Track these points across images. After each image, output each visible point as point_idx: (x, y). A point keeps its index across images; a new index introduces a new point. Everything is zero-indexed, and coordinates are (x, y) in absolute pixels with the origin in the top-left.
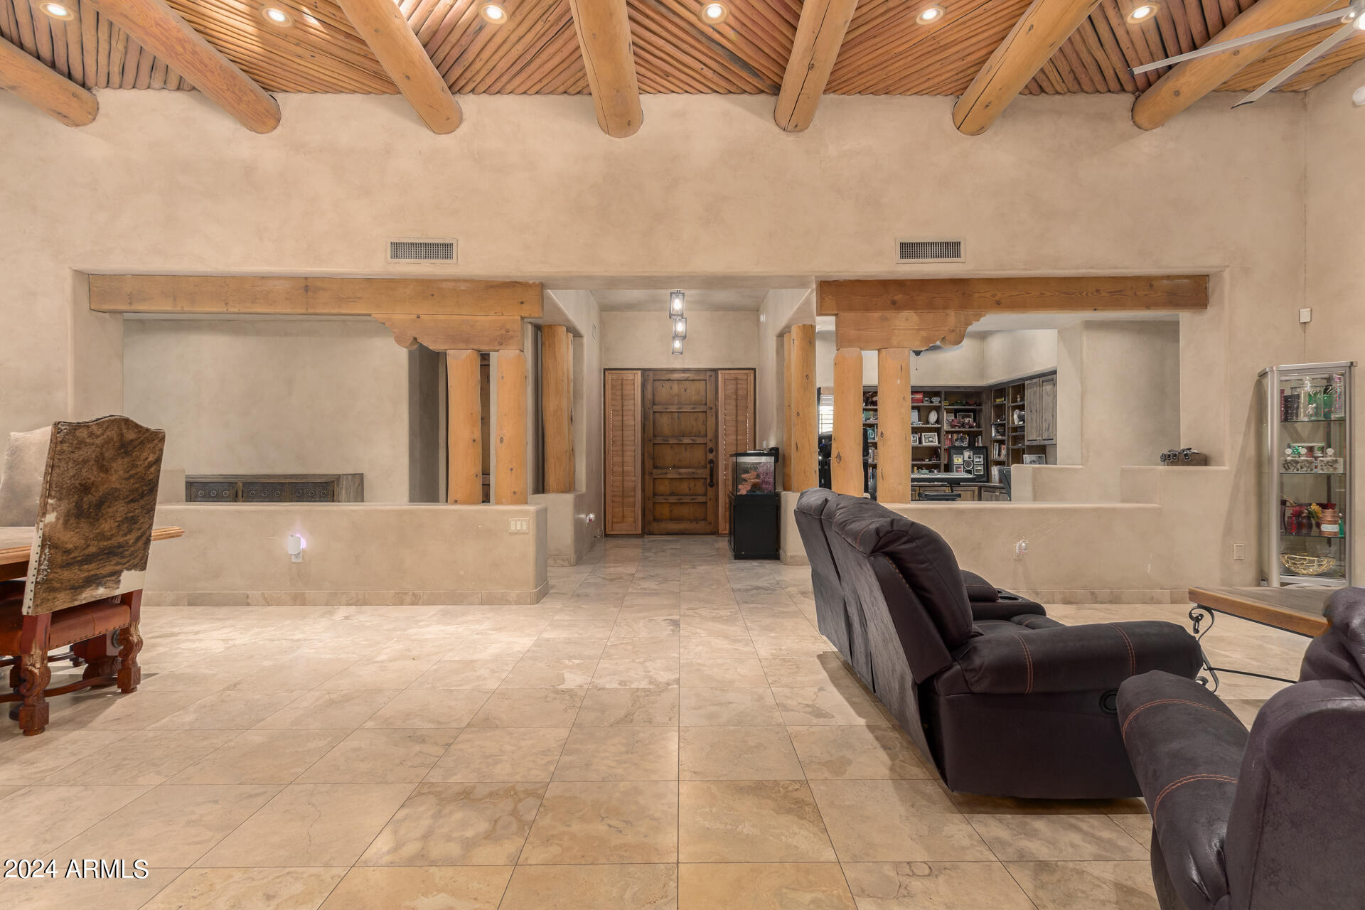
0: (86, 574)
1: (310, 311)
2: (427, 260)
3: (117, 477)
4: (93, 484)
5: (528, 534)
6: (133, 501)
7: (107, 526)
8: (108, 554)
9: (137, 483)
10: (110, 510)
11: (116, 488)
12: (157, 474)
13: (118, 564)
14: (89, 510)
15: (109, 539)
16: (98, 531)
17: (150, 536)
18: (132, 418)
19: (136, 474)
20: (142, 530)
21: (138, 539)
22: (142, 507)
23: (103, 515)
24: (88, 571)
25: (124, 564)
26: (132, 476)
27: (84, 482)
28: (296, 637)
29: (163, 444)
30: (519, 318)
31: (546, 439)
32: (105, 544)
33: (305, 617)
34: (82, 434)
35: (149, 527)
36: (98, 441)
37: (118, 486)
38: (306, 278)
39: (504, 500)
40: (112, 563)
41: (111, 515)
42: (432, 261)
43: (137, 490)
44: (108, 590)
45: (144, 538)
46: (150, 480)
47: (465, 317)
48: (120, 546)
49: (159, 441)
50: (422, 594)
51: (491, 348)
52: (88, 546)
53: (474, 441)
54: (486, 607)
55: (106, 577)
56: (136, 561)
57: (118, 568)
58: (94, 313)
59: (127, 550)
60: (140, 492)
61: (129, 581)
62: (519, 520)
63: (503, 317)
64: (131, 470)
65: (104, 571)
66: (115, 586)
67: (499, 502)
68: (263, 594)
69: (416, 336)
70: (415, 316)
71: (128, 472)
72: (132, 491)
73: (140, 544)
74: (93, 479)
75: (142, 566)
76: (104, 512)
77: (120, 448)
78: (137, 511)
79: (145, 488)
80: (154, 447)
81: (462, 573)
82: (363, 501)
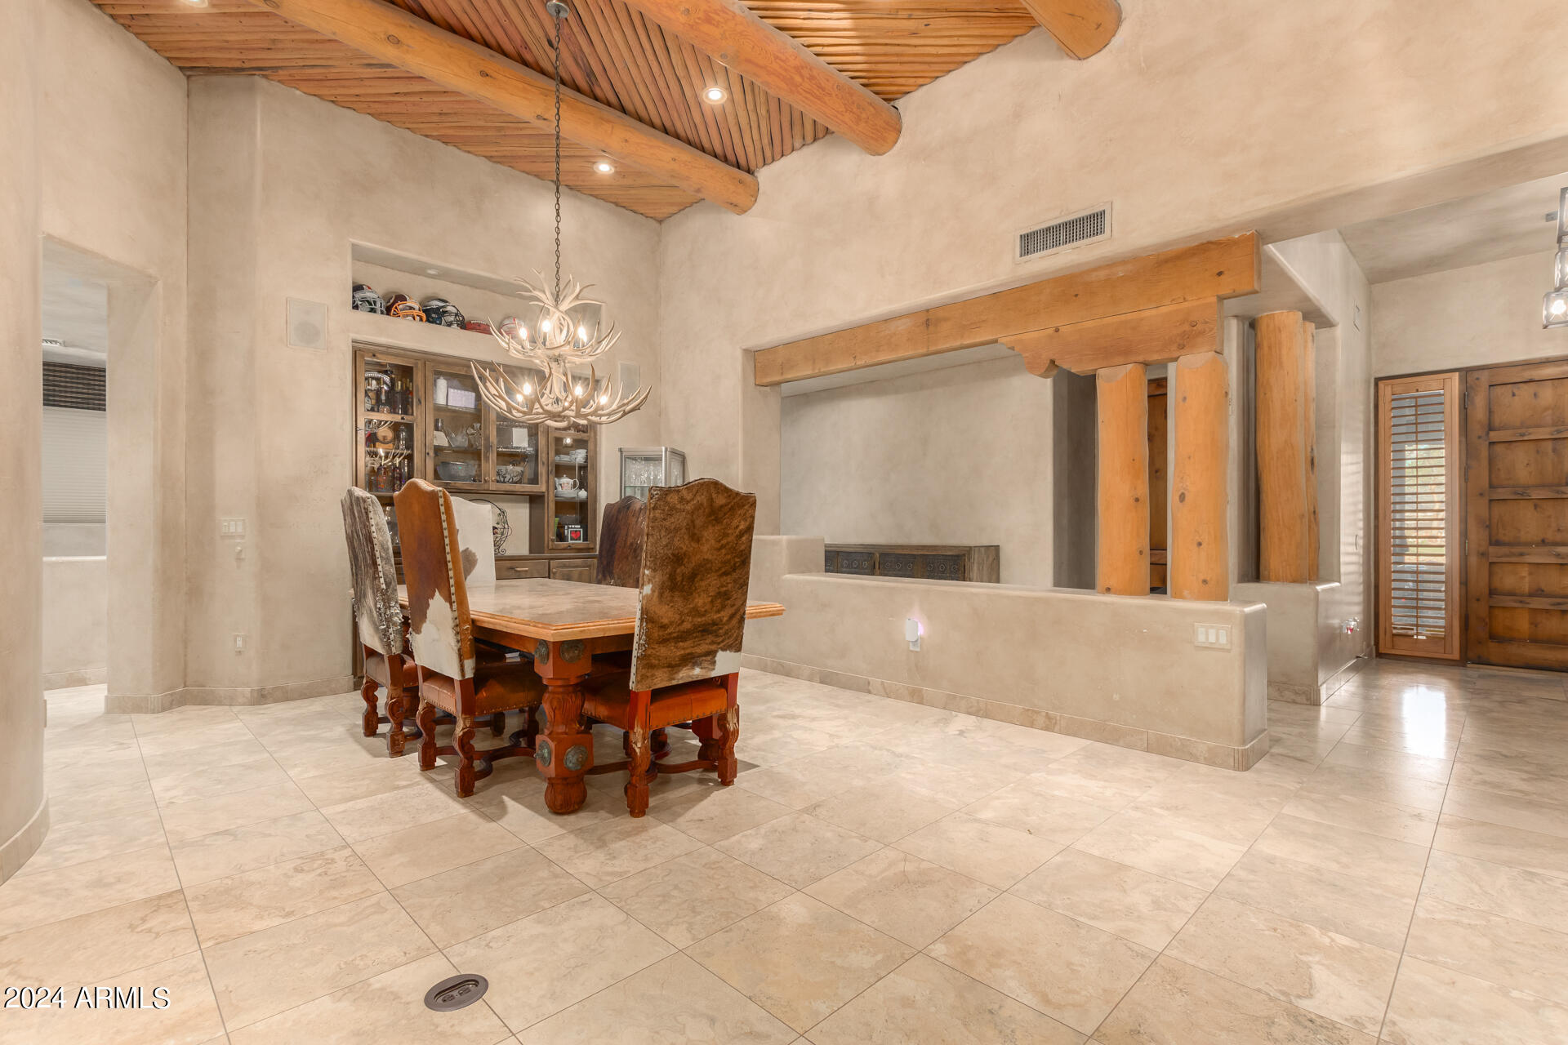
0: (682, 652)
1: (933, 349)
2: (1069, 246)
3: (708, 546)
4: (685, 554)
5: (1228, 651)
6: (726, 574)
7: (701, 601)
8: (703, 631)
9: (728, 554)
10: (703, 584)
11: (707, 560)
12: (749, 544)
13: (713, 643)
14: (682, 582)
15: (704, 615)
16: (691, 606)
17: (744, 613)
18: (721, 481)
19: (728, 543)
20: (735, 608)
21: (732, 617)
22: (735, 581)
23: (696, 589)
24: (684, 649)
25: (719, 644)
26: (722, 547)
27: (677, 551)
28: (900, 750)
29: (755, 510)
30: (1214, 299)
31: (1263, 496)
32: (699, 620)
33: (917, 722)
34: (673, 499)
35: (742, 604)
36: (689, 507)
37: (710, 557)
38: (928, 311)
39: (1186, 593)
40: (707, 641)
41: (704, 588)
42: (1075, 244)
43: (729, 561)
44: (704, 670)
45: (738, 616)
46: (742, 551)
47: (1123, 317)
48: (714, 623)
49: (750, 507)
50: (1058, 718)
51: (1166, 355)
52: (683, 622)
53: (1137, 500)
54: (1155, 757)
55: (702, 656)
56: (731, 641)
57: (713, 647)
58: (758, 387)
59: (720, 629)
60: (732, 564)
61: (724, 663)
62: (1212, 627)
63: (1186, 305)
64: (722, 539)
65: (698, 650)
66: (710, 667)
67: (1178, 596)
68: (882, 683)
69: (1053, 357)
70: (1051, 331)
71: (719, 541)
72: (725, 563)
73: (734, 622)
74: (685, 548)
75: (737, 646)
76: (697, 585)
77: (710, 515)
78: (730, 585)
79: (737, 560)
80: (745, 514)
81: (1116, 697)
82: (998, 581)
